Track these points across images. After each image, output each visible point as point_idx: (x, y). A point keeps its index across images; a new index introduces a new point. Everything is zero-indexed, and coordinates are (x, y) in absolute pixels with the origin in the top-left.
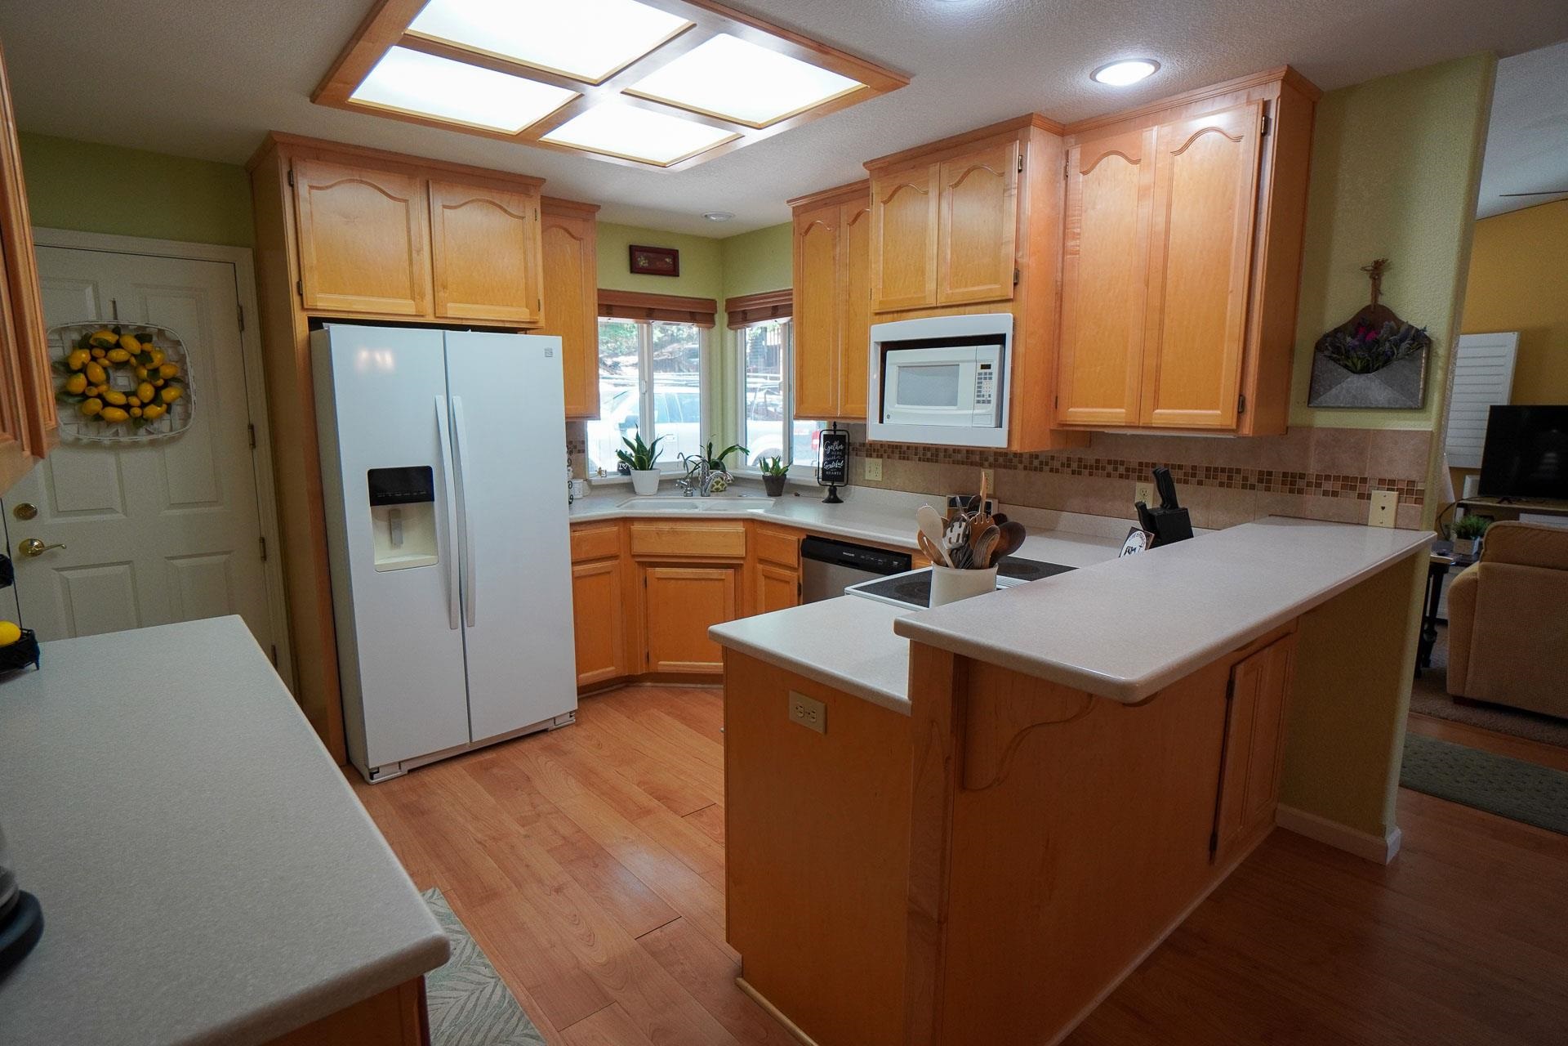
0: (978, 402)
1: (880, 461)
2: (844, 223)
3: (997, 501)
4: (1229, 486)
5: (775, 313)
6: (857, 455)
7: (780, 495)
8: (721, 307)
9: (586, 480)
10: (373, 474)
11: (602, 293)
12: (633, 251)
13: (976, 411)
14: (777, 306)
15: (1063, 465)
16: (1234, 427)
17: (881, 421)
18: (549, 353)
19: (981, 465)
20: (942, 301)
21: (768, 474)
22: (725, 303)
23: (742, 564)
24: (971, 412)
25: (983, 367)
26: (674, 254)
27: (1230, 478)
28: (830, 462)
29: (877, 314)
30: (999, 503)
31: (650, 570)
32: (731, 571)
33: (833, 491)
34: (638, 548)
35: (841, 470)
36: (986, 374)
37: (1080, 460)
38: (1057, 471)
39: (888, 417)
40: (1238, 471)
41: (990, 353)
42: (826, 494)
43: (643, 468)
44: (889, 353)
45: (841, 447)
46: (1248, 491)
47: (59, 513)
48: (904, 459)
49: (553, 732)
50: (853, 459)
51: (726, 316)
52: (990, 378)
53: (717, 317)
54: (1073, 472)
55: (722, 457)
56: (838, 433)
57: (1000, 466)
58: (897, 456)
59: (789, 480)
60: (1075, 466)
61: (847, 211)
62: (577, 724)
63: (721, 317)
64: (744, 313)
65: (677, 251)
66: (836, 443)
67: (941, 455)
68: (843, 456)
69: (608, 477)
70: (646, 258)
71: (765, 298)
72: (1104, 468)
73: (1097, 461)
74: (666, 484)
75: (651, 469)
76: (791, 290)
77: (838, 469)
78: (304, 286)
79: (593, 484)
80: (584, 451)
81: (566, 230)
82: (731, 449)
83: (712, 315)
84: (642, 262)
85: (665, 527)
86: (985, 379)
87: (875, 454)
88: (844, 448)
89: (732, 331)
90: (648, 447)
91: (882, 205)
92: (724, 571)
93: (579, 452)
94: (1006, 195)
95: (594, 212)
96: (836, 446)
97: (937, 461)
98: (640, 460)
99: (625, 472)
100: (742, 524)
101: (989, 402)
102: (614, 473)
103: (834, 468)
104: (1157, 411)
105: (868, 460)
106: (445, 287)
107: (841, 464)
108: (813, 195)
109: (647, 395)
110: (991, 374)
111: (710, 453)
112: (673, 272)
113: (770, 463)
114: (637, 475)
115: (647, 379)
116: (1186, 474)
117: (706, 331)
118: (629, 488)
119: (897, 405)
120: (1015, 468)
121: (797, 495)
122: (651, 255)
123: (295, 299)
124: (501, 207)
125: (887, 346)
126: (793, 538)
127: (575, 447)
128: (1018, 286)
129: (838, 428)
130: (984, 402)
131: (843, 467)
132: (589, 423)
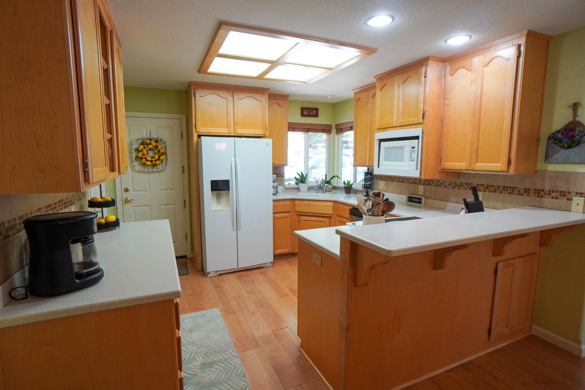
0: (410, 160)
1: (384, 182)
2: (370, 97)
3: (424, 197)
4: (512, 194)
5: (351, 128)
6: (377, 180)
7: (350, 193)
8: (334, 127)
9: (284, 186)
10: (212, 182)
11: (289, 124)
12: (303, 109)
13: (410, 164)
14: (352, 126)
15: (448, 184)
16: (506, 170)
17: (378, 167)
18: (268, 144)
19: (419, 184)
20: (398, 124)
21: (345, 186)
22: (335, 126)
23: (332, 217)
24: (408, 164)
25: (413, 148)
26: (317, 110)
27: (513, 191)
28: (366, 182)
29: (378, 129)
30: (425, 198)
31: (301, 217)
32: (328, 219)
33: (367, 192)
34: (297, 209)
35: (371, 185)
36: (413, 150)
37: (455, 183)
38: (446, 187)
39: (381, 166)
40: (516, 188)
41: (414, 142)
42: (365, 194)
43: (303, 183)
44: (382, 143)
45: (371, 177)
46: (520, 196)
47: (134, 191)
48: (392, 181)
49: (265, 268)
50: (375, 181)
51: (335, 130)
52: (415, 152)
53: (332, 131)
54: (452, 187)
55: (330, 180)
56: (370, 172)
57: (426, 185)
58: (390, 180)
59: (353, 188)
60: (453, 185)
61: (371, 93)
62: (273, 266)
63: (334, 131)
64: (341, 129)
65: (318, 108)
66: (369, 175)
67: (405, 180)
68: (371, 180)
69: (292, 185)
70: (307, 111)
71: (348, 124)
72: (464, 186)
73: (461, 183)
74: (310, 188)
75: (306, 183)
77: (369, 185)
78: (196, 125)
79: (286, 187)
80: (283, 176)
81: (278, 104)
82: (334, 177)
83: (330, 130)
84: (305, 113)
85: (306, 202)
86: (413, 152)
87: (382, 179)
88: (372, 177)
89: (338, 135)
90: (305, 176)
91: (380, 91)
92: (325, 219)
93: (282, 177)
94: (420, 86)
95: (288, 98)
96: (369, 176)
97: (404, 182)
98: (302, 180)
99: (297, 184)
100: (332, 202)
101: (414, 160)
102: (294, 184)
103: (368, 184)
104: (477, 164)
105: (380, 181)
106: (237, 124)
107: (370, 183)
108: (361, 88)
109: (306, 157)
110: (415, 150)
111: (326, 178)
112: (316, 116)
113: (346, 182)
114: (301, 185)
115: (306, 153)
116: (495, 189)
117: (328, 135)
118: (298, 189)
119: (384, 162)
120: (431, 185)
121: (356, 194)
122: (309, 110)
123: (194, 129)
124: (255, 98)
125: (381, 141)
126: (348, 208)
127: (281, 175)
128: (424, 119)
129: (369, 170)
130: (412, 160)
131: (371, 184)
132: (286, 167)
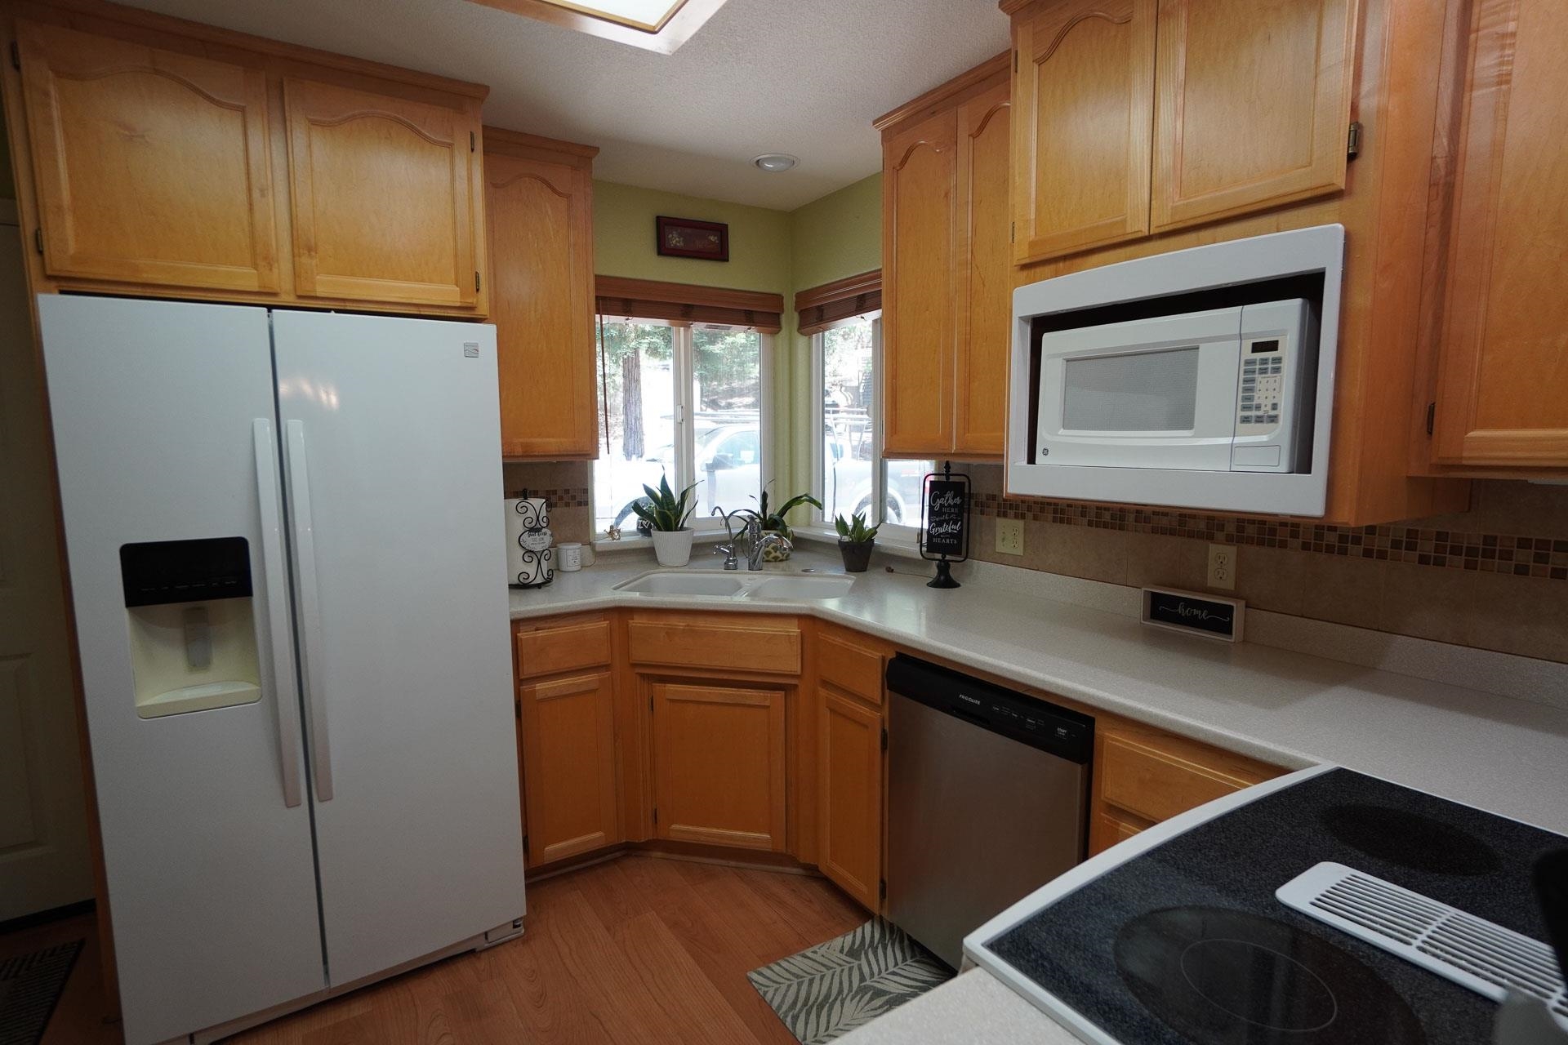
0: (1246, 420)
1: (1020, 524)
2: (963, 135)
3: (1243, 603)
5: (860, 306)
6: (982, 513)
7: (865, 571)
8: (789, 303)
9: (590, 544)
10: (130, 552)
11: (604, 280)
12: (663, 225)
13: (1238, 440)
14: (863, 295)
15: (1396, 544)
17: (1031, 459)
18: (472, 351)
20: (1163, 219)
21: (846, 539)
22: (794, 298)
23: (796, 686)
24: (1227, 441)
25: (1257, 347)
26: (722, 230)
28: (939, 524)
29: (1025, 267)
30: (1247, 607)
31: (658, 687)
32: (780, 694)
33: (944, 568)
34: (641, 653)
35: (958, 536)
36: (1264, 361)
37: (1441, 536)
38: (1382, 555)
39: (1046, 452)
41: (1281, 319)
42: (933, 571)
43: (668, 528)
44: (1048, 338)
45: (958, 500)
48: (1062, 521)
49: (484, 955)
50: (977, 519)
51: (796, 316)
52: (1277, 370)
53: (784, 318)
54: (1424, 560)
55: (783, 512)
56: (952, 479)
57: (1250, 541)
58: (1050, 516)
59: (879, 546)
60: (1428, 547)
61: (966, 116)
62: (525, 940)
63: (790, 318)
64: (820, 309)
65: (727, 225)
66: (949, 495)
67: (1132, 517)
68: (960, 515)
69: (623, 539)
70: (680, 235)
71: (847, 285)
72: (1507, 555)
73: (1489, 540)
74: (701, 549)
75: (682, 529)
76: (880, 270)
77: (952, 535)
78: (44, 238)
79: (598, 549)
80: (586, 503)
81: (544, 181)
82: (797, 500)
83: (778, 315)
84: (675, 240)
85: (680, 623)
86: (1263, 371)
87: (1012, 512)
88: (963, 503)
89: (807, 337)
90: (677, 499)
91: (1036, 66)
92: (769, 694)
93: (580, 504)
95: (590, 158)
96: (949, 499)
97: (1121, 528)
98: (662, 515)
99: (644, 531)
100: (796, 622)
101: (1273, 419)
102: (631, 534)
103: (947, 533)
105: (1000, 521)
106: (311, 249)
107: (957, 527)
108: (914, 101)
109: (684, 423)
110: (1278, 360)
111: (764, 506)
112: (720, 254)
113: (849, 522)
114: (661, 538)
115: (684, 404)
117: (769, 339)
118: (649, 555)
119: (1062, 431)
120: (1283, 545)
121: (890, 570)
122: (689, 231)
123: (32, 260)
124: (412, 128)
125: (1043, 324)
126: (875, 655)
127: (573, 498)
128: (1358, 163)
129: (952, 471)
130: (1259, 420)
131: (961, 531)
132: (596, 461)
